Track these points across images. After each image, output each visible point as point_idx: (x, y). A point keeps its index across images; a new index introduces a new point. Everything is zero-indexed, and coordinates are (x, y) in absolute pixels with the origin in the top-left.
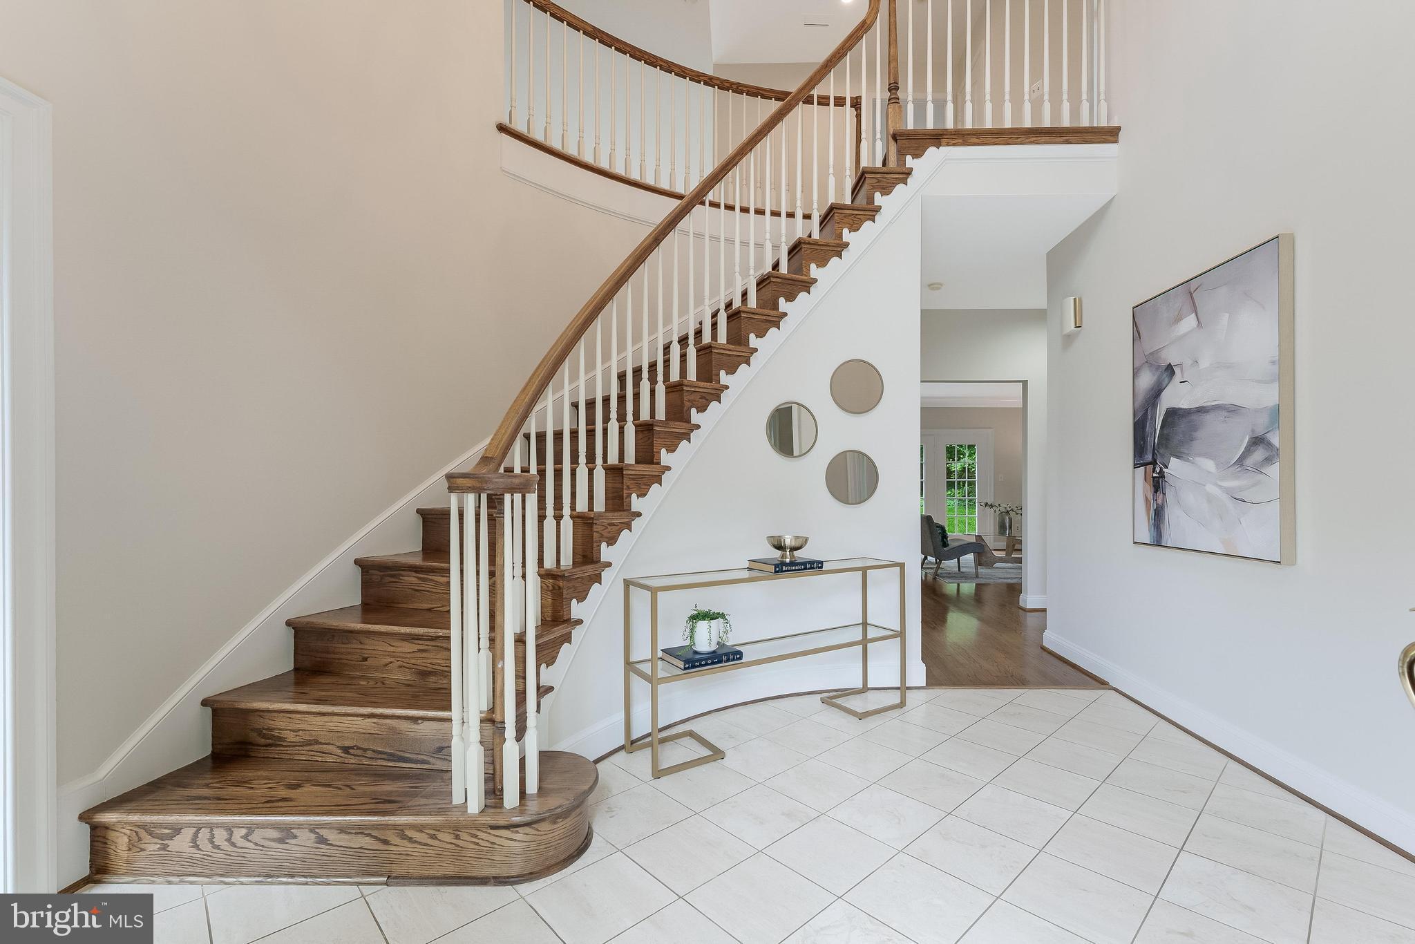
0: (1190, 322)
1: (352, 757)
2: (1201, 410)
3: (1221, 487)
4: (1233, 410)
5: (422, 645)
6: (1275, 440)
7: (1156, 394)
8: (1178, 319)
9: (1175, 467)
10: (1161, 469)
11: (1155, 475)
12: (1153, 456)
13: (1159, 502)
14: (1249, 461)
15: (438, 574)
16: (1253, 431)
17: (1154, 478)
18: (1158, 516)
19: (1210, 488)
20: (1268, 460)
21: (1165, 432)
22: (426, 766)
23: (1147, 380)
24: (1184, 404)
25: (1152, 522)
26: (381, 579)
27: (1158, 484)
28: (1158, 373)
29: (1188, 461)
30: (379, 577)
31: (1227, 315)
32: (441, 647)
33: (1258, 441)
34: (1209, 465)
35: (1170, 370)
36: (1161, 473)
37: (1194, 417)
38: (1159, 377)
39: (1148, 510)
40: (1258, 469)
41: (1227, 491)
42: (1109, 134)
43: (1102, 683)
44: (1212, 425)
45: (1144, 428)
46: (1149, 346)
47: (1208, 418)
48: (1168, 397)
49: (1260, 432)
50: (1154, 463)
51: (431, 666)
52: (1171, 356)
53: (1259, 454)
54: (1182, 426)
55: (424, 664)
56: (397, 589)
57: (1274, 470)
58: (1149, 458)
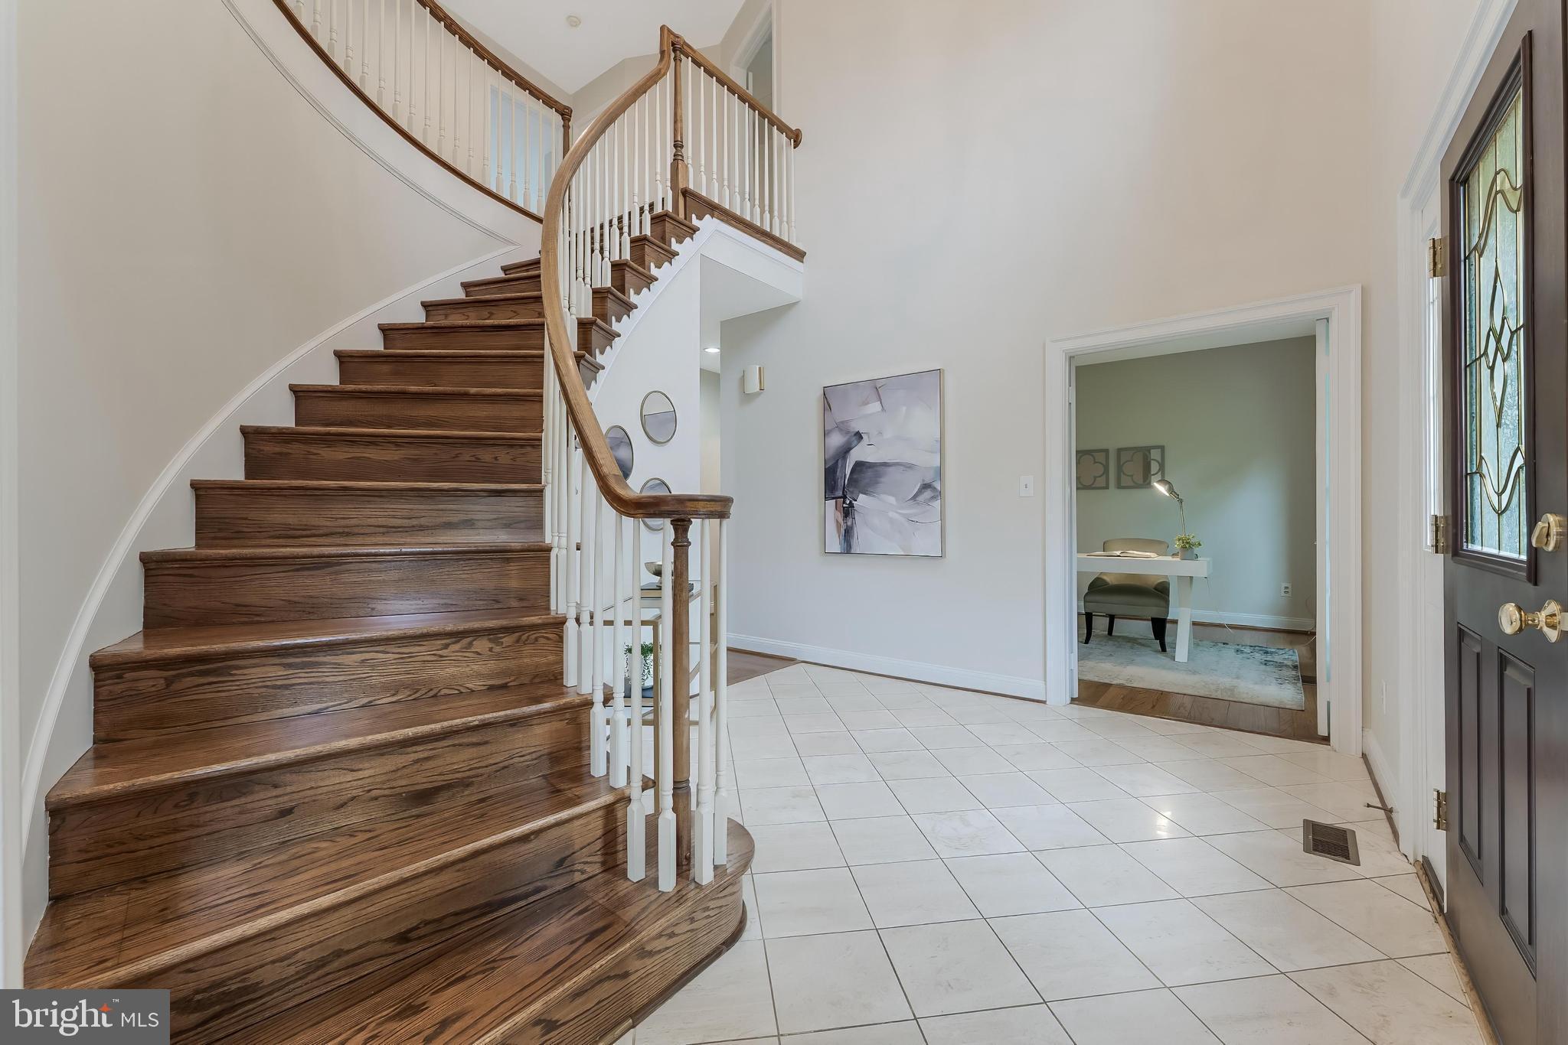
0: (875, 407)
1: (416, 942)
2: (885, 465)
3: (900, 514)
4: (909, 467)
5: (421, 752)
6: (937, 485)
7: (845, 451)
8: (866, 403)
9: (862, 501)
10: (851, 502)
11: (845, 505)
12: (843, 493)
13: (849, 523)
14: (921, 498)
15: (340, 652)
16: (923, 480)
17: (844, 508)
18: (848, 534)
19: (891, 514)
20: (933, 498)
21: (855, 477)
22: (543, 894)
23: (837, 440)
24: (870, 459)
25: (842, 538)
26: (168, 686)
27: (848, 512)
28: (848, 437)
29: (874, 496)
30: (162, 681)
31: (904, 408)
32: (460, 745)
33: (926, 486)
34: (892, 500)
35: (859, 436)
36: (851, 505)
37: (878, 469)
38: (849, 439)
39: (839, 531)
40: (927, 502)
41: (903, 515)
42: (799, 255)
43: (790, 661)
44: (891, 476)
45: (835, 472)
46: (839, 415)
47: (890, 469)
48: (857, 454)
49: (927, 481)
50: (844, 497)
51: (442, 778)
52: (857, 426)
53: (928, 494)
54: (869, 473)
55: (425, 780)
56: (223, 694)
57: (937, 504)
58: (840, 493)
